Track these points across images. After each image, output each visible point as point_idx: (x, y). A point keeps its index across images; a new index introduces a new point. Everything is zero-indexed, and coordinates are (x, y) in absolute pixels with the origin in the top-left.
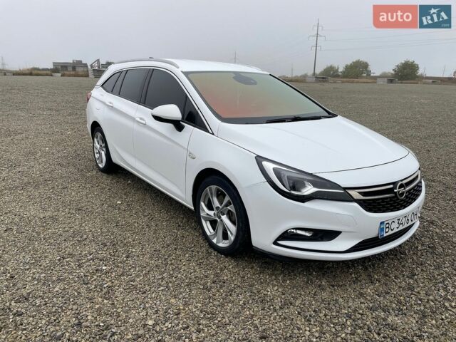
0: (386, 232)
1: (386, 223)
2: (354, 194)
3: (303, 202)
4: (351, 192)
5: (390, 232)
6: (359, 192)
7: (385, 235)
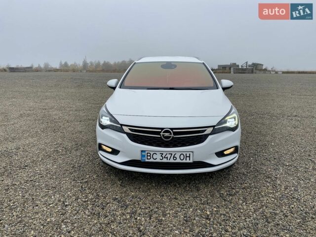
0: (147, 159)
1: (146, 152)
2: (126, 129)
3: (103, 129)
4: (124, 127)
5: (152, 160)
6: (129, 129)
7: (147, 160)
